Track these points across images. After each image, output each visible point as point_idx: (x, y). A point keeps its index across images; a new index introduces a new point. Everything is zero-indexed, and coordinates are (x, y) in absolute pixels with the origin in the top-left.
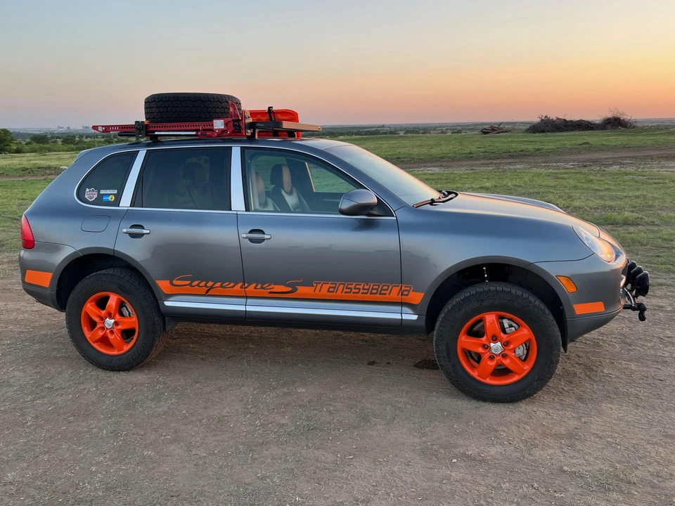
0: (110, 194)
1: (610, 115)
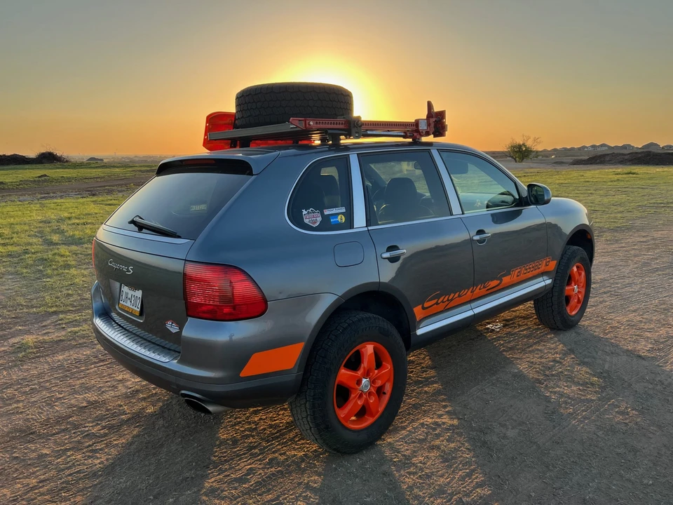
0: (337, 213)
1: (43, 151)
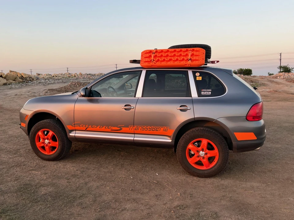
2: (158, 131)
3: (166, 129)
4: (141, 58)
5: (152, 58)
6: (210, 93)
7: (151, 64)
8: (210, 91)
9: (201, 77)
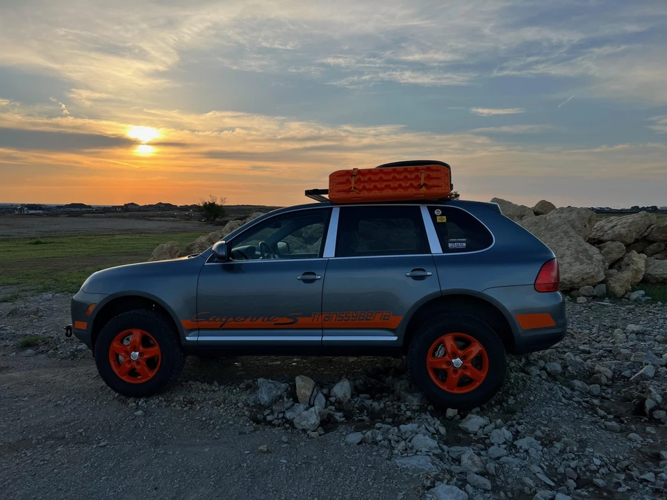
2: (370, 320)
3: (385, 316)
4: (330, 186)
5: (353, 185)
6: (464, 245)
7: (351, 195)
8: (464, 242)
9: (445, 217)
